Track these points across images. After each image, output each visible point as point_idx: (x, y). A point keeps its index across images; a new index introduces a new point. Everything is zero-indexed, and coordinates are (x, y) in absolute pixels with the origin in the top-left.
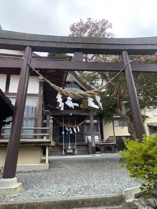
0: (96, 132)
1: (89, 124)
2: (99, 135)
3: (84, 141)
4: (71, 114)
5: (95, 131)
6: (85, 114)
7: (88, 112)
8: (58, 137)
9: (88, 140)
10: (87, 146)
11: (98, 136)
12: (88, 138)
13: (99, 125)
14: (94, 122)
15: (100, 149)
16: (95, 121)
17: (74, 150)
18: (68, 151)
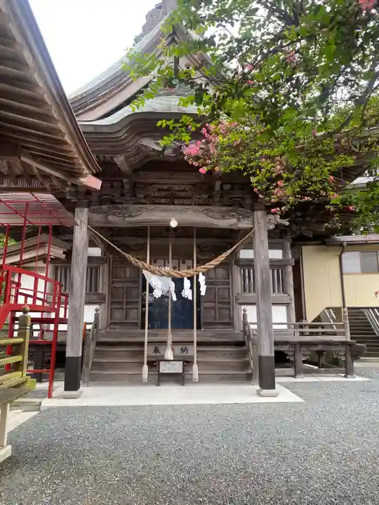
0: (276, 295)
1: (249, 264)
2: (287, 305)
3: (230, 324)
4: (174, 224)
5: (274, 291)
6: (233, 221)
7: (245, 217)
8: (137, 308)
9: (245, 324)
10: (241, 345)
11: (284, 308)
12: (245, 316)
13: (290, 269)
14: (270, 257)
15: (292, 359)
16: (277, 254)
17: (187, 363)
18: (164, 368)
